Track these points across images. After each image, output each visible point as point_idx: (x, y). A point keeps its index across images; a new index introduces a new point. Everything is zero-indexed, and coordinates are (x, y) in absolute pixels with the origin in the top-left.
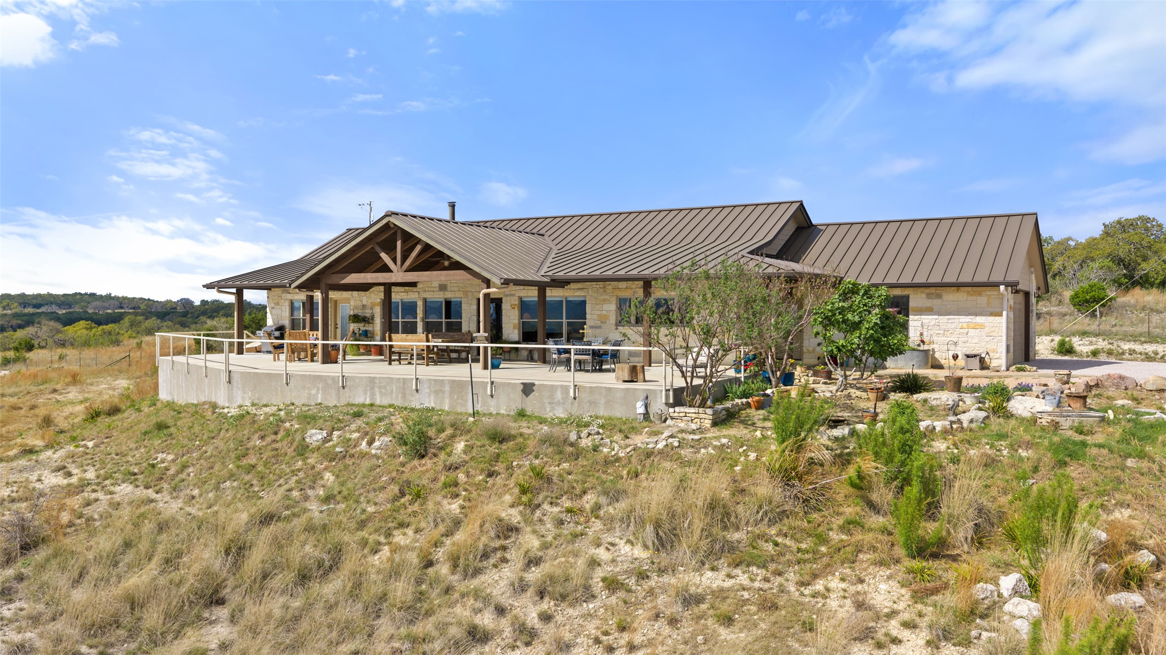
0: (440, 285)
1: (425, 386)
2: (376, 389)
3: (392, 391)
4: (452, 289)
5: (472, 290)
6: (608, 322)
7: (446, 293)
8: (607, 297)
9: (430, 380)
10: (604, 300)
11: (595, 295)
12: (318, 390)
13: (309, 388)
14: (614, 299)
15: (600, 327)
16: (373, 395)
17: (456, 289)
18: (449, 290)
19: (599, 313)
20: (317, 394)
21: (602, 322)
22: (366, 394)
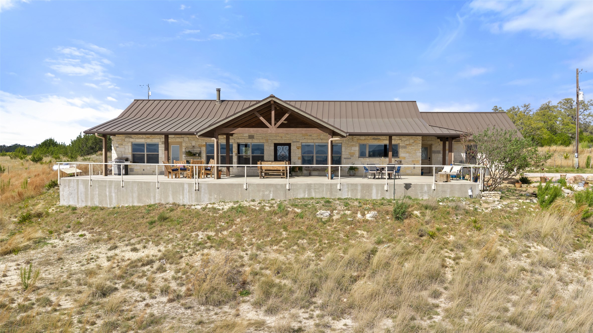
0: (249, 136)
1: (345, 187)
2: (312, 190)
3: (323, 190)
4: (258, 138)
5: (271, 139)
6: (354, 156)
7: (254, 140)
8: (354, 144)
9: (348, 184)
10: (353, 145)
11: (348, 142)
12: (270, 191)
13: (263, 191)
14: (358, 144)
15: (350, 158)
16: (310, 193)
17: (260, 138)
18: (255, 138)
19: (350, 151)
20: (269, 194)
21: (351, 156)
22: (305, 193)
